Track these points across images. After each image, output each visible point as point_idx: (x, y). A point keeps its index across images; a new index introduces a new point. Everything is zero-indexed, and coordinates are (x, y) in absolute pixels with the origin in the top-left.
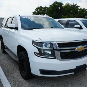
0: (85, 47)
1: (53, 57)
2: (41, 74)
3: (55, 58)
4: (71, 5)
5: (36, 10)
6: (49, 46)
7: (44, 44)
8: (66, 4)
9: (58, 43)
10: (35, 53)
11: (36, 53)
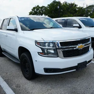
0: (85, 45)
1: (56, 55)
2: (45, 72)
3: (58, 57)
4: (69, 4)
5: (32, 10)
6: (52, 46)
7: (47, 44)
8: (64, 3)
9: (60, 43)
10: (38, 53)
11: (40, 53)
